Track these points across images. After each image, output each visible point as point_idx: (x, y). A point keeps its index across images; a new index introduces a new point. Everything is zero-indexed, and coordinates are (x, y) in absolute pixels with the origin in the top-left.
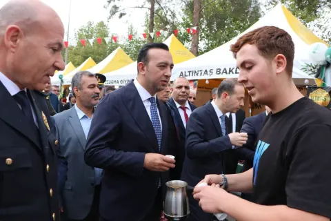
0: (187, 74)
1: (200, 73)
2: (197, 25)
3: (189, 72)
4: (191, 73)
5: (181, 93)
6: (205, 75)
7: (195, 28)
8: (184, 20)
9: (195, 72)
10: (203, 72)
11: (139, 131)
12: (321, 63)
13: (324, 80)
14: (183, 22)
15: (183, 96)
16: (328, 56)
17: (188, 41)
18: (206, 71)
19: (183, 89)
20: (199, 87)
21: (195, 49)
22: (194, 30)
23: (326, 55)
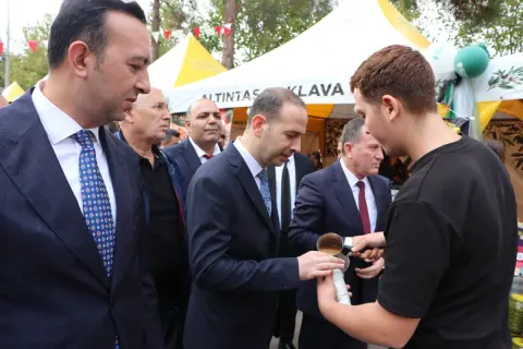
0: (214, 98)
1: (236, 96)
2: (232, 21)
3: (218, 95)
4: (221, 97)
5: (208, 127)
6: (246, 100)
7: (229, 26)
8: (211, 15)
9: (228, 95)
10: (242, 95)
11: (39, 227)
12: (447, 78)
13: (452, 107)
14: (209, 19)
15: (212, 132)
16: (460, 65)
17: (219, 49)
18: (247, 92)
19: (212, 118)
20: (235, 123)
21: (228, 60)
22: (226, 30)
23: (456, 63)
